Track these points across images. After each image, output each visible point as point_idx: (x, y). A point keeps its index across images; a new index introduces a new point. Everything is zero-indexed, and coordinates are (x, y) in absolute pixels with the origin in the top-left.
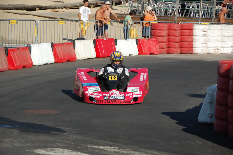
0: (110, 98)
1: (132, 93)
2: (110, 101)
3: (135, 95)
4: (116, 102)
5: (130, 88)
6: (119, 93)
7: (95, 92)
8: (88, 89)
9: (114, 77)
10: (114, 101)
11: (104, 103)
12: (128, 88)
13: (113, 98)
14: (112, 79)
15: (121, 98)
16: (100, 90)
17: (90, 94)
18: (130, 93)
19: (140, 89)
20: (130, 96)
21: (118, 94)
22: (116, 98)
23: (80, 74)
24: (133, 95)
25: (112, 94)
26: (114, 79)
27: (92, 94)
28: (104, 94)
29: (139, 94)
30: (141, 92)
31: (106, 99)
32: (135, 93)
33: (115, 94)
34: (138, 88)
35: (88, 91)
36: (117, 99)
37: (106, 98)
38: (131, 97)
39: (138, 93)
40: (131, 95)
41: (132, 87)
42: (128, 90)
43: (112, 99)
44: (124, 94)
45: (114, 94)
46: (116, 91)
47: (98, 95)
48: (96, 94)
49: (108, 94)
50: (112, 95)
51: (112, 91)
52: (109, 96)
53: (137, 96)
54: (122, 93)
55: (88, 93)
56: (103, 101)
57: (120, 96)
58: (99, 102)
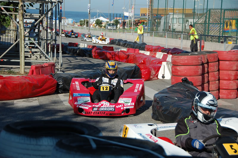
0: (99, 109)
1: (124, 104)
2: (100, 113)
3: (126, 106)
4: (105, 114)
5: (122, 100)
6: (109, 104)
7: (85, 103)
8: (78, 100)
9: (106, 88)
10: (103, 113)
11: (92, 115)
12: (120, 99)
13: (103, 109)
14: (103, 90)
15: (111, 109)
16: (90, 101)
17: (79, 105)
18: (121, 104)
19: (132, 100)
20: (120, 108)
21: (108, 106)
22: (105, 109)
23: (74, 84)
24: (124, 106)
25: (102, 105)
26: (106, 90)
27: (81, 105)
28: (94, 105)
29: (131, 106)
30: (133, 103)
31: (95, 111)
32: (127, 104)
33: (105, 105)
34: (130, 99)
35: (77, 101)
36: (106, 111)
37: (95, 109)
38: (122, 108)
39: (129, 104)
40: (122, 107)
41: (124, 98)
42: (119, 102)
43: (101, 111)
44: (114, 106)
45: (103, 105)
46: (106, 102)
47: (87, 107)
48: (85, 106)
49: (98, 105)
50: (102, 107)
51: (102, 102)
52: (99, 108)
53: (128, 107)
54: (113, 105)
55: (77, 104)
56: (91, 112)
57: (110, 108)
58: (87, 114)
